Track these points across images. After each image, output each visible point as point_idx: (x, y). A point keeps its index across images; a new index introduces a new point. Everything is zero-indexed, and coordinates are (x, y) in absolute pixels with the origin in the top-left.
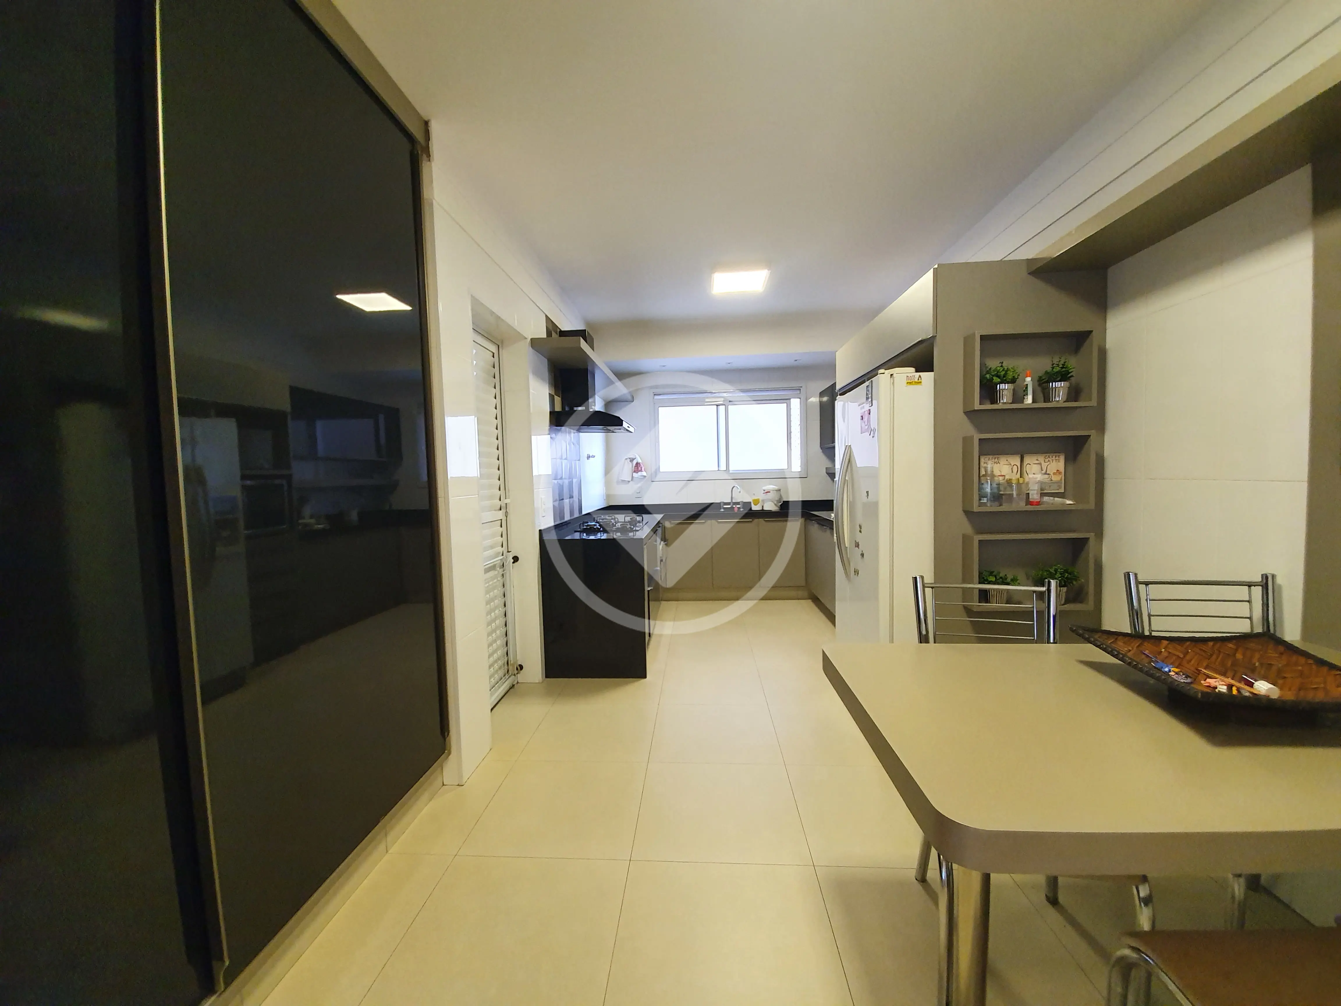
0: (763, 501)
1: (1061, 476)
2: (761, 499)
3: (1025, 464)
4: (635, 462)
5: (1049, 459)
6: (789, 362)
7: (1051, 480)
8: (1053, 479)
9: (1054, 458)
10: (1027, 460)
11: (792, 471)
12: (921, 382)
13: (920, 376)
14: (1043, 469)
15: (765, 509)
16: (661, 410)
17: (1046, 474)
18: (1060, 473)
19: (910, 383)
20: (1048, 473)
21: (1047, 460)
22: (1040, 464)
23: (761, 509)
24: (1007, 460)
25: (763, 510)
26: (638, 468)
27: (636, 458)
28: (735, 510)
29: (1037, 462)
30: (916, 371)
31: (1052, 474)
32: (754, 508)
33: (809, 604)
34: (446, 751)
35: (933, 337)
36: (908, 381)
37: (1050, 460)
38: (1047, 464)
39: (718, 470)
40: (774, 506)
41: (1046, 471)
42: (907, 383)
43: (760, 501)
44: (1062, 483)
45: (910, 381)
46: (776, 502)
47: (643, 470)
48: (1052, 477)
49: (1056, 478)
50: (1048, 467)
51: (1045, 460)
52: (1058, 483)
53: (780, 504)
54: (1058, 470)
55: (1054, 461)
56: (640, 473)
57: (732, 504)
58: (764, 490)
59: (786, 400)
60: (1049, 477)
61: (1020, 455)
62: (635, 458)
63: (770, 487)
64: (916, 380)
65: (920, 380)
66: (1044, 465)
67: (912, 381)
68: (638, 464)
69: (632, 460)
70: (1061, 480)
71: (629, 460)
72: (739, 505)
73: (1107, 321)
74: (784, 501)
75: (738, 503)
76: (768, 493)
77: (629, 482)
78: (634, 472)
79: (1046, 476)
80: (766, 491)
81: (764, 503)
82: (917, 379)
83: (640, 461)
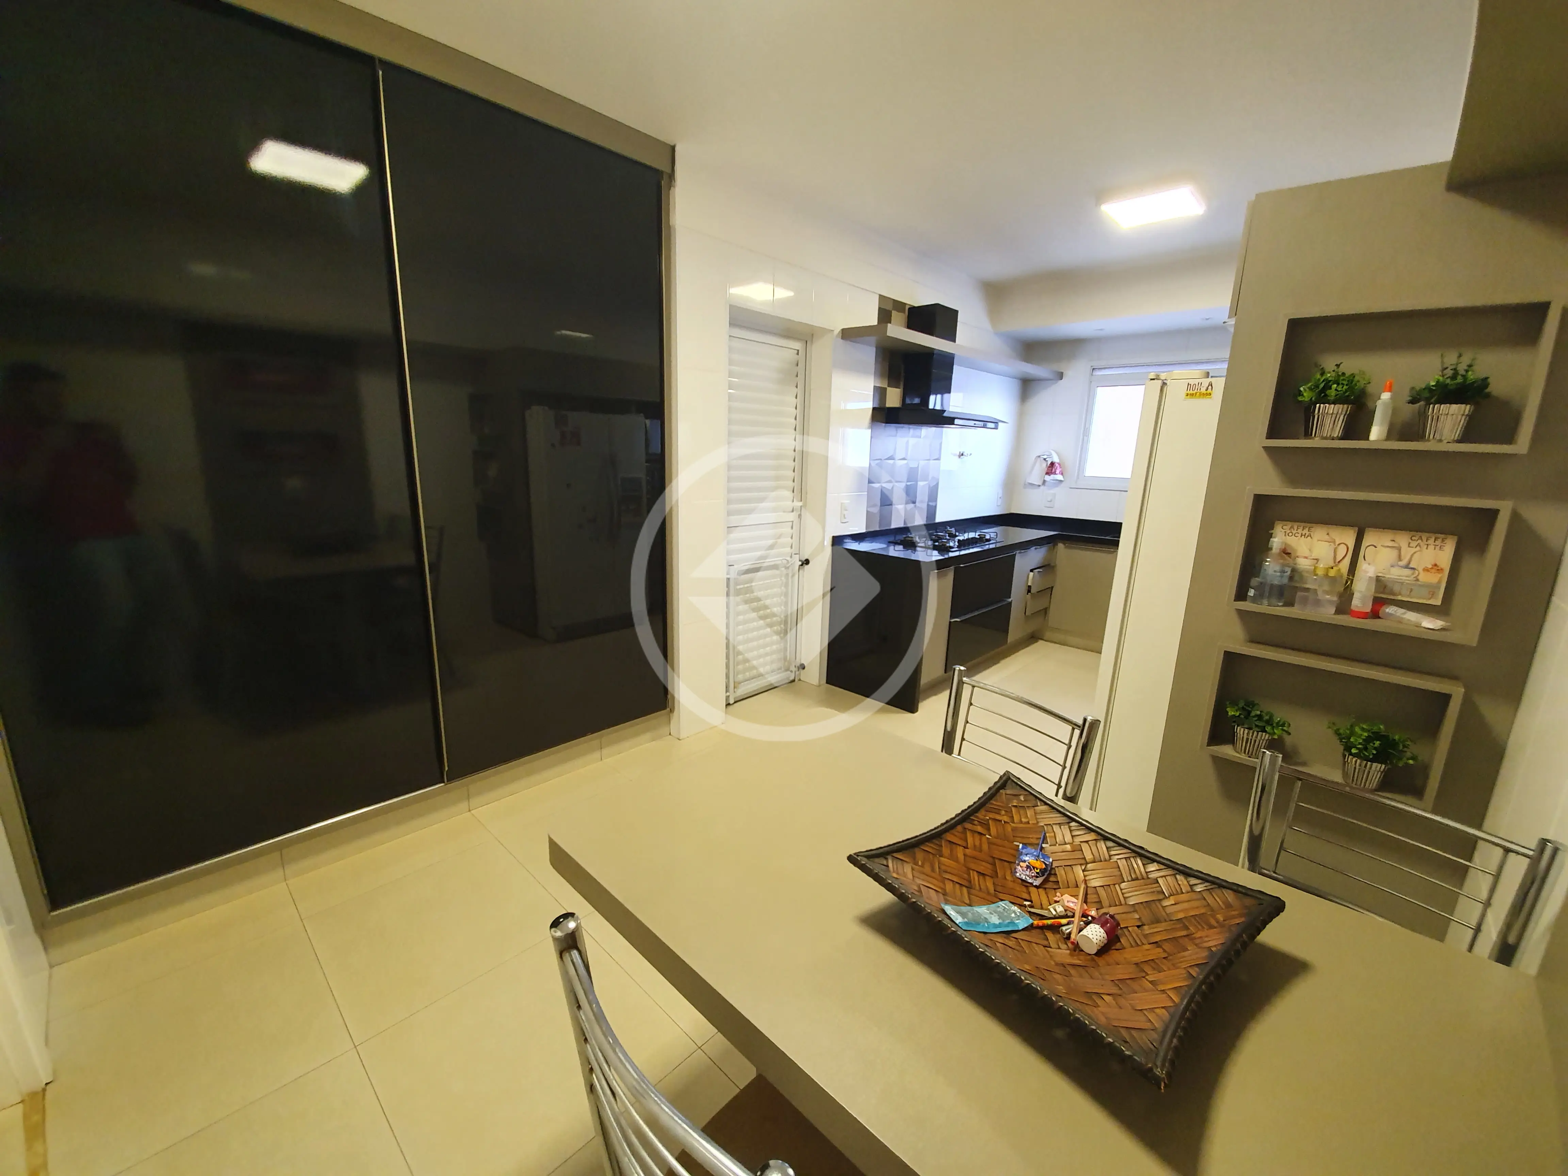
1: (1440, 575)
3: (1364, 543)
4: (1048, 461)
5: (1419, 541)
7: (1417, 580)
8: (1420, 578)
9: (1431, 541)
10: (1370, 538)
12: (1210, 394)
13: (1211, 384)
14: (1402, 558)
16: (1100, 390)
17: (1407, 567)
18: (1440, 570)
20: (1411, 566)
21: (1413, 544)
22: (1399, 549)
24: (1328, 534)
26: (1051, 469)
27: (1051, 457)
29: (1391, 544)
31: (1421, 570)
36: (1188, 392)
37: (1422, 544)
38: (1414, 550)
41: (1409, 563)
42: (1187, 395)
44: (1439, 588)
45: (1191, 392)
47: (1058, 472)
48: (1419, 574)
49: (1432, 578)
50: (1415, 555)
51: (1409, 543)
52: (1431, 586)
54: (1436, 565)
55: (1431, 547)
56: (1052, 476)
60: (1413, 574)
61: (1357, 529)
62: (1050, 454)
64: (1203, 390)
65: (1209, 391)
66: (1407, 553)
68: (1052, 465)
69: (1046, 457)
70: (1440, 582)
71: (1043, 457)
77: (1039, 486)
78: (1047, 473)
79: (1407, 572)
82: (1205, 388)
83: (1056, 459)
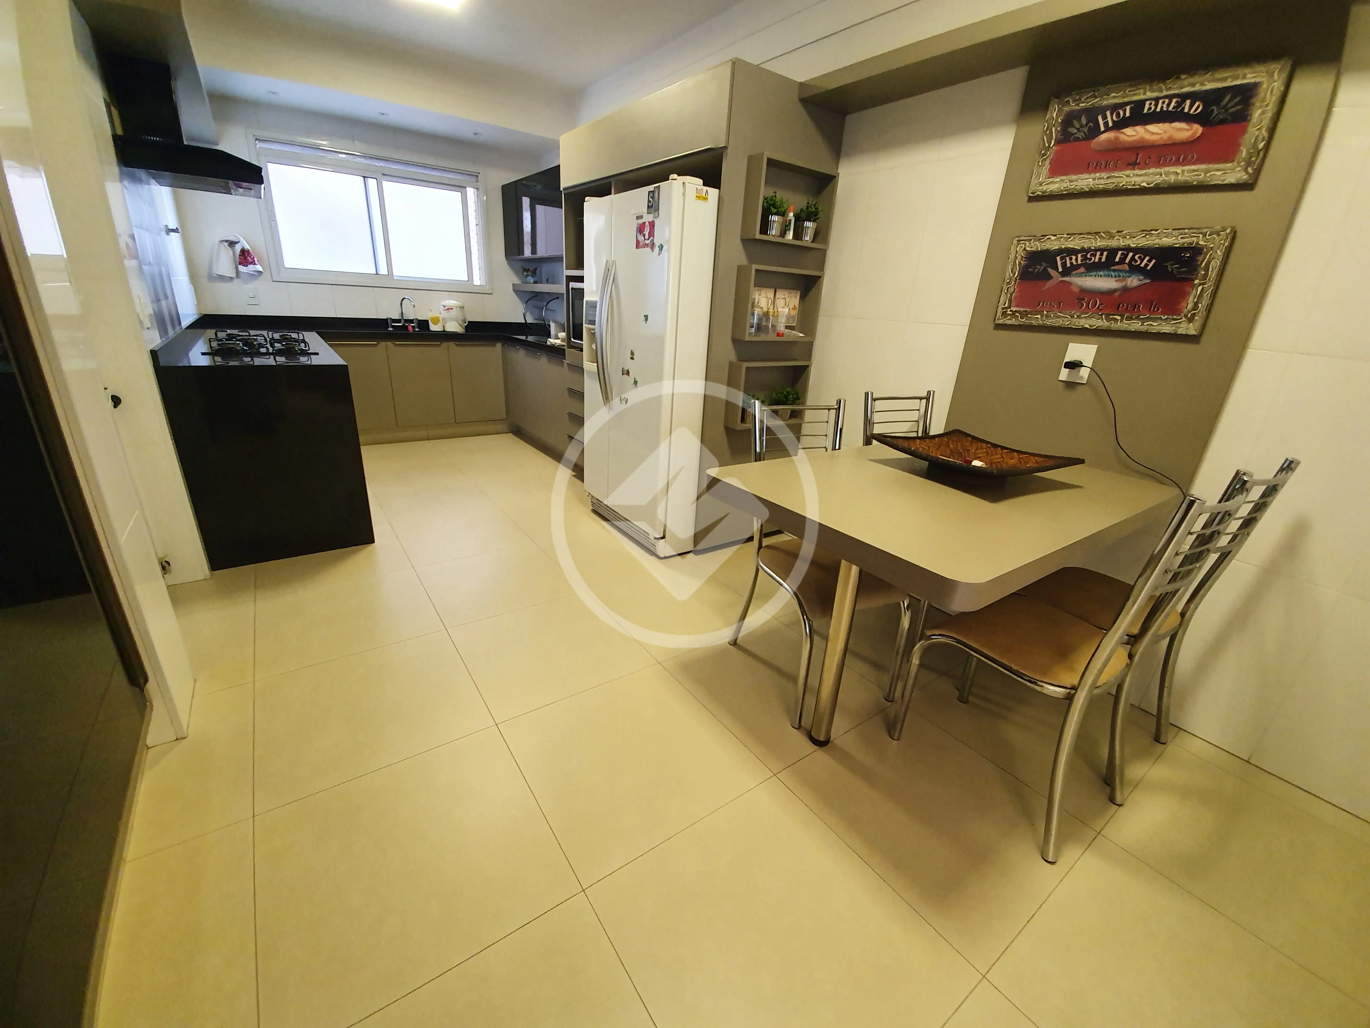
0: (444, 319)
1: (796, 311)
2: (441, 317)
3: (776, 298)
4: (238, 248)
5: (791, 295)
6: (465, 132)
7: (790, 315)
8: (791, 313)
9: (794, 294)
10: (778, 293)
11: (475, 284)
12: (707, 199)
13: (707, 191)
14: (787, 303)
15: (448, 329)
17: (788, 308)
18: (796, 308)
19: (699, 197)
22: (785, 299)
23: (442, 330)
24: (766, 293)
25: (444, 331)
26: (245, 257)
27: (239, 242)
28: (409, 330)
29: (783, 297)
30: (704, 185)
31: (791, 308)
32: (433, 328)
33: (510, 439)
34: (148, 704)
35: (725, 148)
36: (697, 195)
38: (790, 299)
39: (377, 274)
40: (459, 326)
41: (789, 306)
43: (441, 319)
44: (796, 317)
46: (460, 322)
47: (256, 262)
48: (791, 311)
49: (793, 313)
50: (790, 302)
51: (789, 295)
52: (793, 317)
53: (466, 324)
54: (795, 306)
55: (794, 297)
56: (251, 267)
57: (402, 321)
58: (444, 306)
59: (461, 188)
61: (774, 289)
62: (237, 241)
63: (452, 303)
65: (706, 196)
66: (788, 300)
67: (700, 195)
68: (244, 252)
69: (232, 244)
70: (796, 314)
71: (227, 244)
72: (413, 323)
73: (839, 167)
74: (469, 322)
75: (412, 321)
76: (450, 310)
77: (231, 278)
78: (240, 263)
79: (788, 310)
80: (447, 308)
81: (446, 323)
82: (704, 194)
83: (247, 247)
